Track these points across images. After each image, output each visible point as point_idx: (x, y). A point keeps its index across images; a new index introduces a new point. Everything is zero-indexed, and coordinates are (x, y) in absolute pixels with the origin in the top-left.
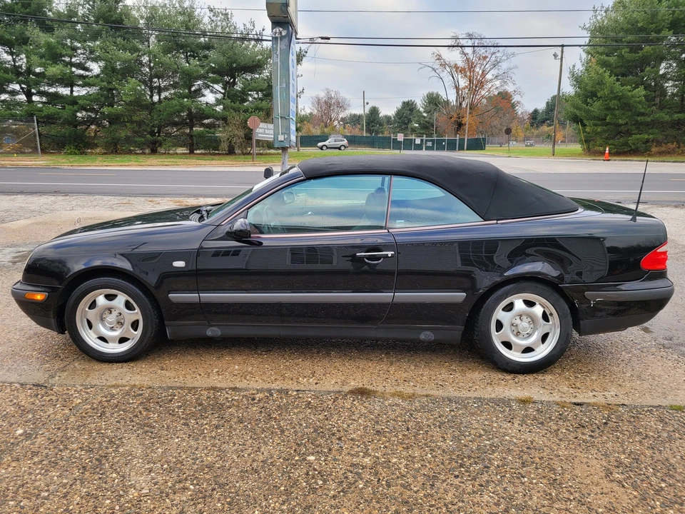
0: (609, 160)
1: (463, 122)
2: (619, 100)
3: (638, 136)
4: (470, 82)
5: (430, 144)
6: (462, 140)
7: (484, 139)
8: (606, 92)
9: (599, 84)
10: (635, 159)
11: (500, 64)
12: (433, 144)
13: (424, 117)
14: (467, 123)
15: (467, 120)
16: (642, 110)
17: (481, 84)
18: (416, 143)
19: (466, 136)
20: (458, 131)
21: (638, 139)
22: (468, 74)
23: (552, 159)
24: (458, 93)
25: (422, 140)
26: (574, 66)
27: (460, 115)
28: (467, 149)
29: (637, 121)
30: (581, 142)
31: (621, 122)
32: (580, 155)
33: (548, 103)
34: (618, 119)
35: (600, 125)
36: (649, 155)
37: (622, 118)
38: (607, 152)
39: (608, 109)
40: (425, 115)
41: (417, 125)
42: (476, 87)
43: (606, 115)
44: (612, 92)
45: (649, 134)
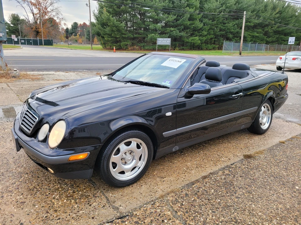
0: (115, 52)
1: (39, 31)
2: (116, 27)
3: (124, 43)
4: (39, 10)
5: (23, 41)
6: (41, 41)
7: (52, 40)
8: (111, 23)
9: (108, 20)
10: (124, 52)
11: (54, 4)
12: (25, 41)
13: (11, 26)
14: (42, 32)
15: (42, 30)
16: (124, 33)
17: (45, 13)
18: (15, 40)
19: (43, 38)
20: (37, 35)
21: (124, 44)
22: (38, 6)
23: (92, 51)
24: (34, 16)
25: (18, 39)
26: (94, 11)
27: (37, 27)
28: (44, 45)
29: (123, 36)
30: (101, 44)
31: (118, 37)
32: (102, 49)
33: (72, 25)
34: (116, 35)
35: (110, 37)
36: (128, 50)
37: (118, 35)
38: (114, 49)
39: (113, 31)
40: (12, 25)
41: (8, 31)
42: (43, 14)
43: (112, 33)
44: (114, 24)
45: (128, 42)
